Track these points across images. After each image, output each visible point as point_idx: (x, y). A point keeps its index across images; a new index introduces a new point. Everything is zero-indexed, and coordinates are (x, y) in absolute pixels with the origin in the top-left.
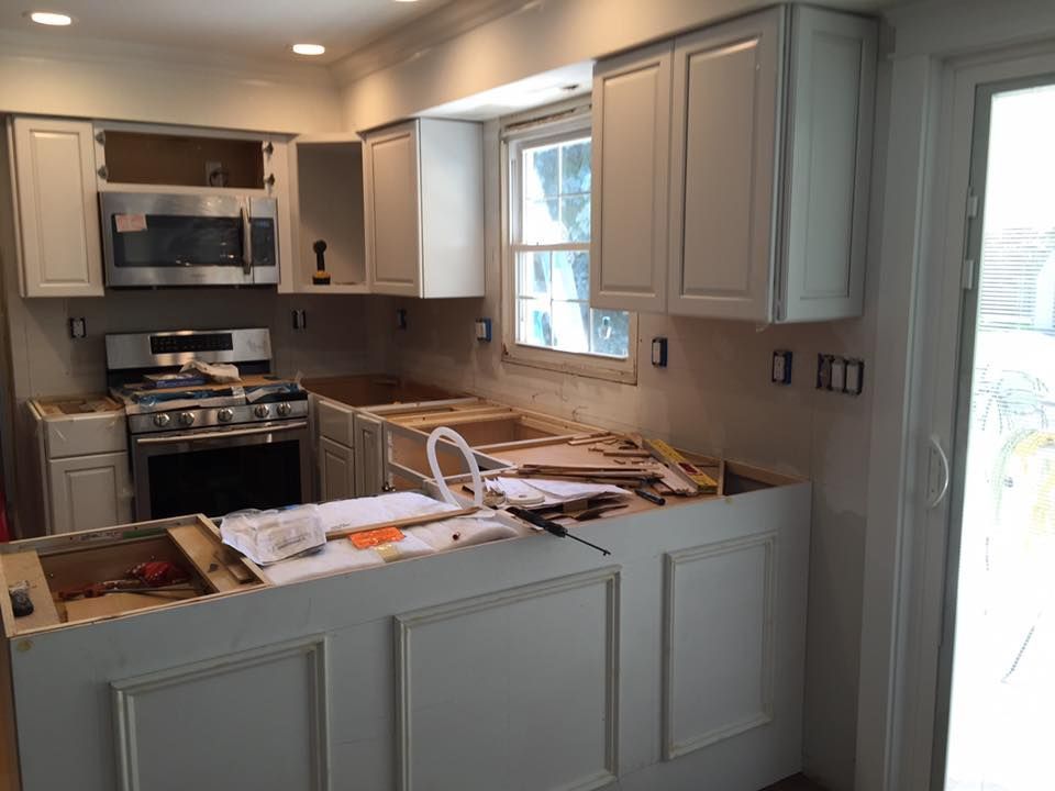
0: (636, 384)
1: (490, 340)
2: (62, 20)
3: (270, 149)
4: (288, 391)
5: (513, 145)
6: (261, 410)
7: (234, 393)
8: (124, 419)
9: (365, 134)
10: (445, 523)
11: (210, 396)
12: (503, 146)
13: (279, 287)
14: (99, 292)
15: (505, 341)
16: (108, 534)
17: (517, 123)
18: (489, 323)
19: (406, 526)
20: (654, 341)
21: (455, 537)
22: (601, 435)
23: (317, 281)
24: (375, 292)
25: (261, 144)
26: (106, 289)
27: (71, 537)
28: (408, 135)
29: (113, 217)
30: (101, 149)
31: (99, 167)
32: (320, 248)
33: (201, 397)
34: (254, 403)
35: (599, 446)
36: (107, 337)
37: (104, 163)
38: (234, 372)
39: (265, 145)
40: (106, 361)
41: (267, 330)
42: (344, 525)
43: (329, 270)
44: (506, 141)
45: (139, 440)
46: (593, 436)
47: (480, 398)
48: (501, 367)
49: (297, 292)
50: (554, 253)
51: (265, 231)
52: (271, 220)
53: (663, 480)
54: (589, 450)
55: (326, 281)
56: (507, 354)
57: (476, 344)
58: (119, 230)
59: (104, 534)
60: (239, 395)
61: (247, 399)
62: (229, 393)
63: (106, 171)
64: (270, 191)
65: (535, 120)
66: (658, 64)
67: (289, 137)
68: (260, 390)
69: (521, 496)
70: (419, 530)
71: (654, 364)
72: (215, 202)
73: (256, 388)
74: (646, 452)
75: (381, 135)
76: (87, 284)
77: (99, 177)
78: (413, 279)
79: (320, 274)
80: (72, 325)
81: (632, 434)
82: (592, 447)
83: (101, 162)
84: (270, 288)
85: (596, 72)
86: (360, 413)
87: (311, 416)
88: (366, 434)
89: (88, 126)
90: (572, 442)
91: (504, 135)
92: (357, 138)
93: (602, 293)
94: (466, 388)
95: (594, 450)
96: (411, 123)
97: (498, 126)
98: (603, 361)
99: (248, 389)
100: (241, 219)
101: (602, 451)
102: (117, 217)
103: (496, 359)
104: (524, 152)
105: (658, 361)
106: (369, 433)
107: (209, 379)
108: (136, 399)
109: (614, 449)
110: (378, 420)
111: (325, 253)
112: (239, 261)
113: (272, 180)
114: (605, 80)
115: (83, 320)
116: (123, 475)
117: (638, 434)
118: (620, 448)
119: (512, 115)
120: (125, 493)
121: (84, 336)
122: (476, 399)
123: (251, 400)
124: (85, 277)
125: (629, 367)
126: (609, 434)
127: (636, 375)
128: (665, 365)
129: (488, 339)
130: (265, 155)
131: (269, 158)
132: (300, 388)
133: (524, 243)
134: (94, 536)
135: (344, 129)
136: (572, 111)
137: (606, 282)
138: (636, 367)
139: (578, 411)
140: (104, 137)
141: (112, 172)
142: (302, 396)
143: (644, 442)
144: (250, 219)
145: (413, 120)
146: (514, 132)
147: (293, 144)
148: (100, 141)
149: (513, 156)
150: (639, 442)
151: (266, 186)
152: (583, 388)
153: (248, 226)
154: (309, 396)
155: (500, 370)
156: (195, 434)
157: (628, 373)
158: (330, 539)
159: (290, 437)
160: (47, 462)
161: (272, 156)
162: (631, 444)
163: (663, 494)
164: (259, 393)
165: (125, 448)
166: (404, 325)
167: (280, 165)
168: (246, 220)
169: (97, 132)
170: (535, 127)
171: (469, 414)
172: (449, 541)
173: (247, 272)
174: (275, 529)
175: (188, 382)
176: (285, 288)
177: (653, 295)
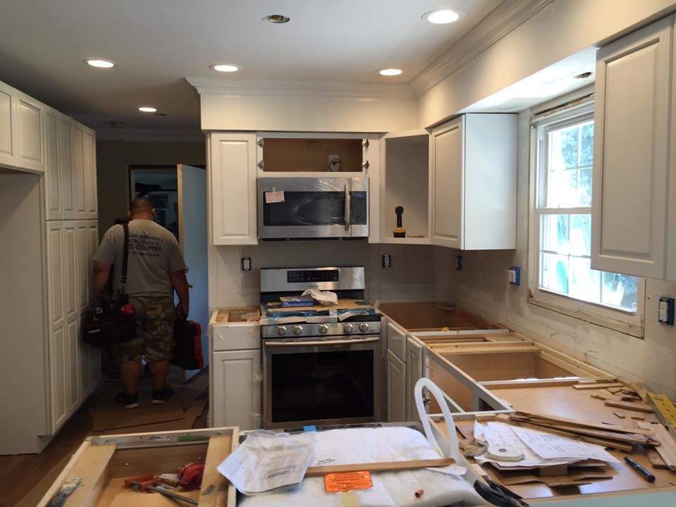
0: (643, 338)
1: (519, 284)
2: (232, 69)
3: (367, 144)
4: (368, 314)
5: (541, 128)
6: (363, 326)
7: (331, 313)
8: (259, 328)
9: (431, 128)
10: (417, 474)
11: (315, 315)
12: (533, 130)
13: (369, 239)
14: (255, 242)
15: (531, 286)
16: (168, 437)
17: (544, 111)
18: (518, 270)
19: (380, 471)
20: (661, 300)
21: (417, 495)
22: (607, 382)
23: (397, 235)
24: (434, 243)
25: (362, 140)
26: (259, 240)
27: (141, 437)
28: (457, 127)
29: (264, 193)
30: (261, 150)
31: (259, 162)
32: (399, 211)
33: (308, 315)
34: (343, 321)
35: (603, 393)
36: (261, 270)
37: (262, 160)
38: (333, 298)
39: (364, 142)
40: (260, 286)
41: (363, 268)
42: (331, 460)
43: (405, 228)
44: (535, 126)
45: (266, 343)
46: (599, 382)
47: (510, 330)
48: (527, 307)
49: (381, 242)
50: (572, 216)
51: (360, 200)
52: (364, 193)
53: (658, 449)
54: (592, 397)
55: (402, 235)
56: (532, 297)
57: (509, 286)
58: (267, 202)
59: (165, 437)
60: (333, 315)
61: (338, 318)
62: (327, 313)
63: (263, 165)
64: (366, 173)
65: (558, 107)
66: (657, 41)
67: (381, 134)
68: (348, 312)
69: (501, 450)
70: (391, 479)
71: (660, 321)
72: (329, 181)
73: (346, 310)
74: (648, 408)
75: (440, 129)
76: (248, 237)
77: (258, 168)
78: (457, 236)
79: (399, 230)
80: (243, 262)
81: (638, 384)
82: (595, 393)
83: (261, 158)
84: (364, 239)
85: (599, 57)
86: (411, 337)
87: (384, 334)
88: (413, 355)
89: (253, 136)
90: (577, 386)
91: (534, 121)
92: (426, 133)
93: (600, 256)
94: (502, 321)
95: (597, 397)
96: (459, 118)
97: (529, 114)
98: (611, 312)
99: (340, 311)
100: (344, 193)
101: (604, 399)
102: (266, 193)
103: (523, 301)
104: (550, 133)
105: (665, 320)
106: (414, 353)
107: (316, 303)
108: (269, 315)
109: (616, 400)
110: (420, 344)
111: (403, 215)
112: (342, 221)
113: (367, 165)
114: (607, 62)
115: (250, 259)
116: (257, 366)
117: (645, 385)
118: (624, 399)
119: (540, 105)
120: (257, 378)
121: (250, 269)
122: (507, 331)
123: (341, 320)
124: (246, 232)
125: (636, 321)
126: (616, 381)
127: (643, 328)
128: (672, 324)
129: (517, 283)
130: (364, 149)
131: (366, 150)
132: (377, 311)
133: (548, 207)
134: (158, 438)
135: (418, 127)
136: (589, 96)
137: (605, 246)
138: (643, 322)
139: (589, 353)
140: (263, 143)
141: (267, 165)
142: (378, 318)
143: (648, 396)
144: (350, 193)
145: (460, 115)
146: (542, 118)
147: (383, 139)
148: (260, 145)
149: (540, 137)
150: (643, 394)
151: (364, 169)
152: (594, 334)
153: (348, 197)
154: (382, 318)
155: (526, 309)
156: (303, 341)
157: (636, 327)
158: (307, 476)
159: (368, 348)
160: (212, 353)
161: (368, 149)
162: (634, 396)
163: (656, 467)
164: (348, 315)
165: (259, 347)
166: (460, 268)
167: (374, 155)
168: (348, 193)
169: (259, 139)
170: (559, 112)
171: (496, 344)
172: (411, 498)
173: (347, 229)
174: (279, 453)
175: (304, 303)
176: (374, 240)
177: (652, 262)
